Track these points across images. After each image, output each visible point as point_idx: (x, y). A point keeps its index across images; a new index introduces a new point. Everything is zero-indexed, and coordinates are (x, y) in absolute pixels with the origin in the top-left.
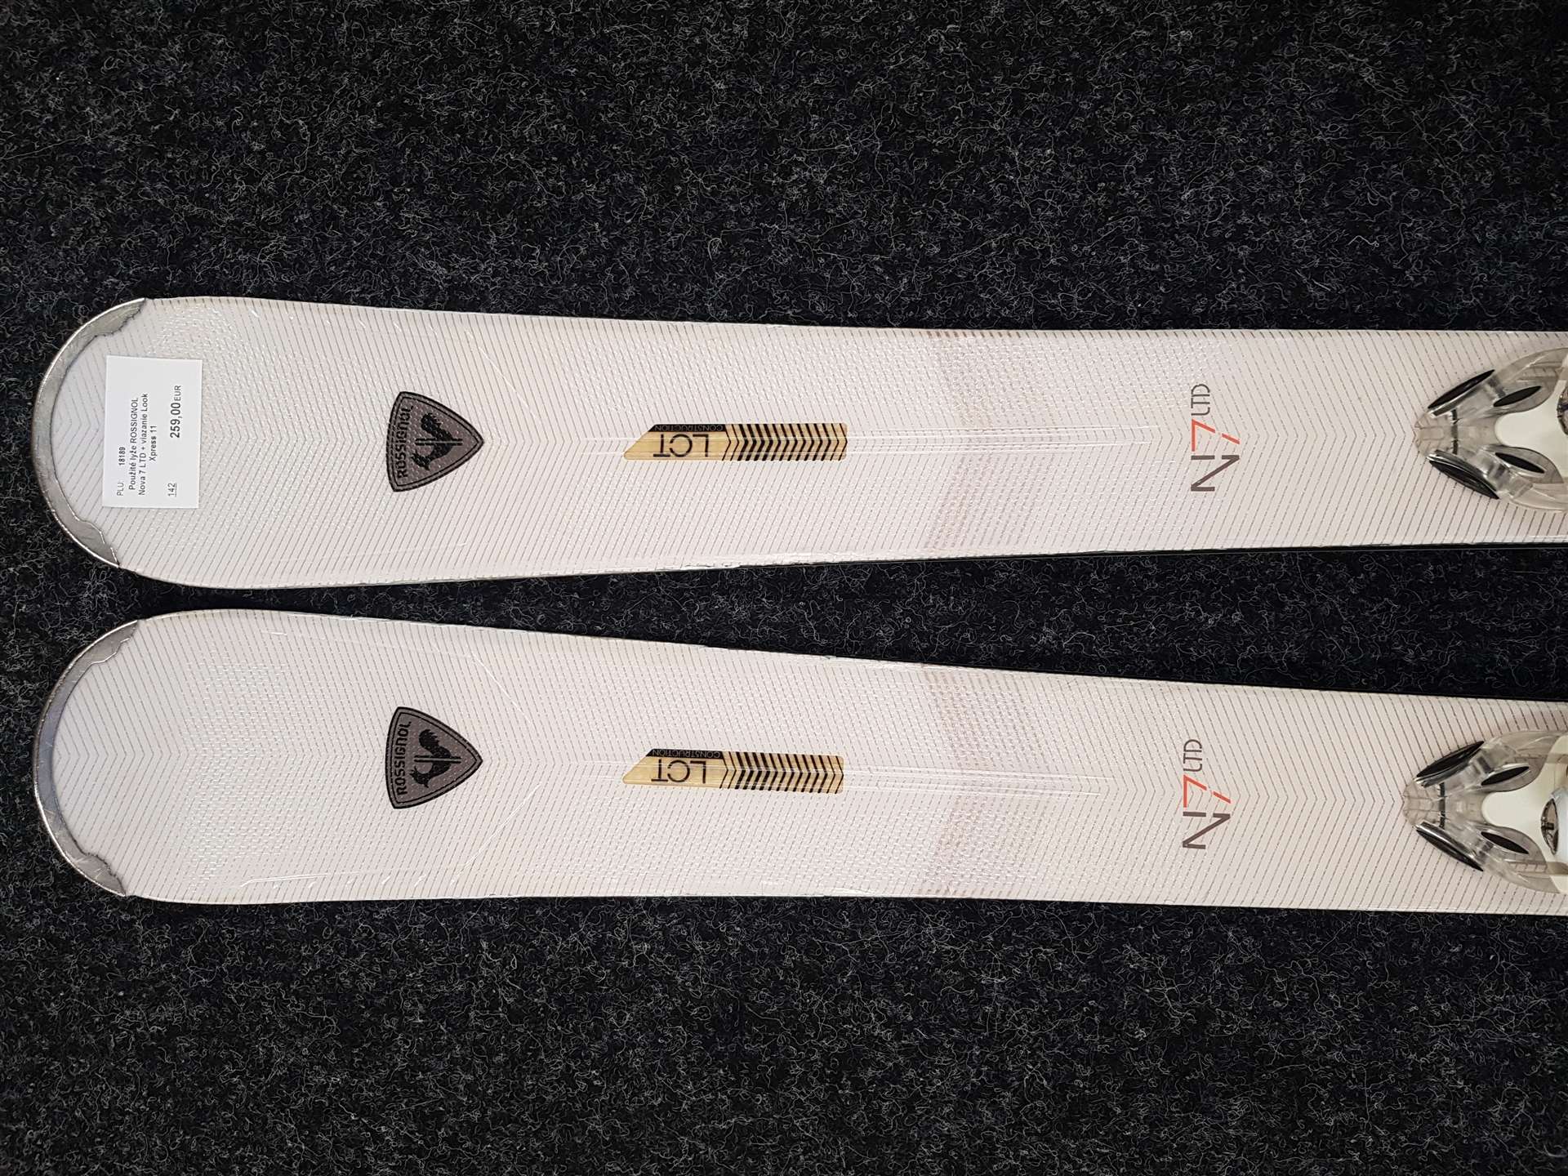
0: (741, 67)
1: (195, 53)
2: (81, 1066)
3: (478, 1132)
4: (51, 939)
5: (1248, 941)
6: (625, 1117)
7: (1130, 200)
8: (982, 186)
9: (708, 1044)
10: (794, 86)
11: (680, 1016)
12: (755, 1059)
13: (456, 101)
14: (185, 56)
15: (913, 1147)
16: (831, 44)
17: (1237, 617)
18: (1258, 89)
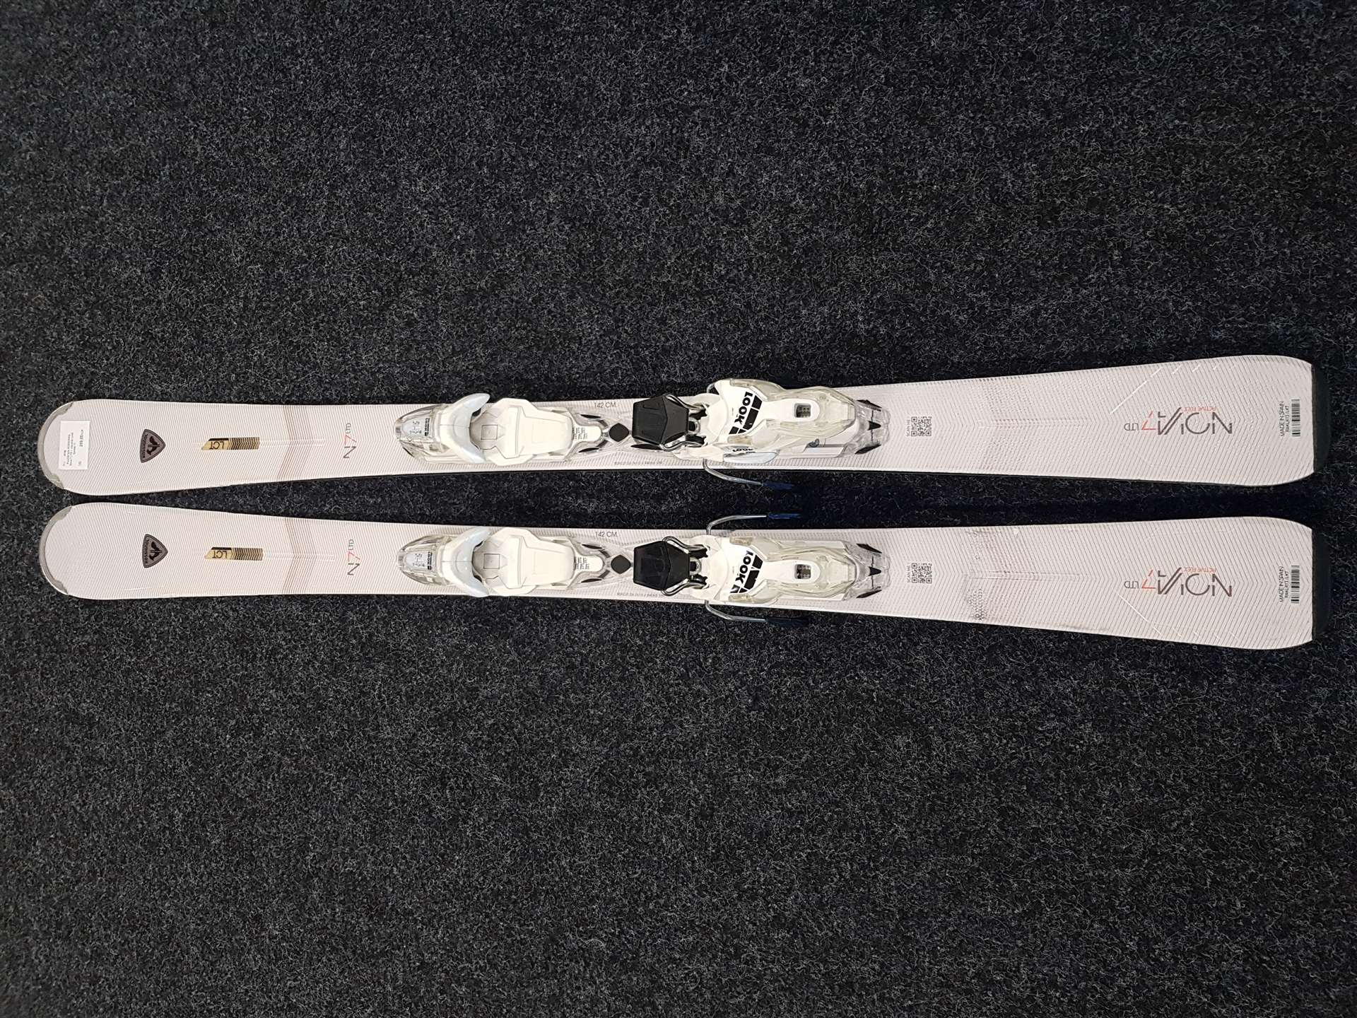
0: (241, 317)
1: (93, 316)
2: (65, 655)
3: (172, 677)
4: (56, 614)
5: (384, 610)
6: (211, 671)
7: (349, 360)
8: (307, 356)
9: (234, 647)
10: (255, 324)
11: (227, 638)
12: (247, 652)
13: (163, 331)
14: (89, 318)
15: (291, 681)
16: (265, 309)
17: (379, 500)
18: (385, 320)
